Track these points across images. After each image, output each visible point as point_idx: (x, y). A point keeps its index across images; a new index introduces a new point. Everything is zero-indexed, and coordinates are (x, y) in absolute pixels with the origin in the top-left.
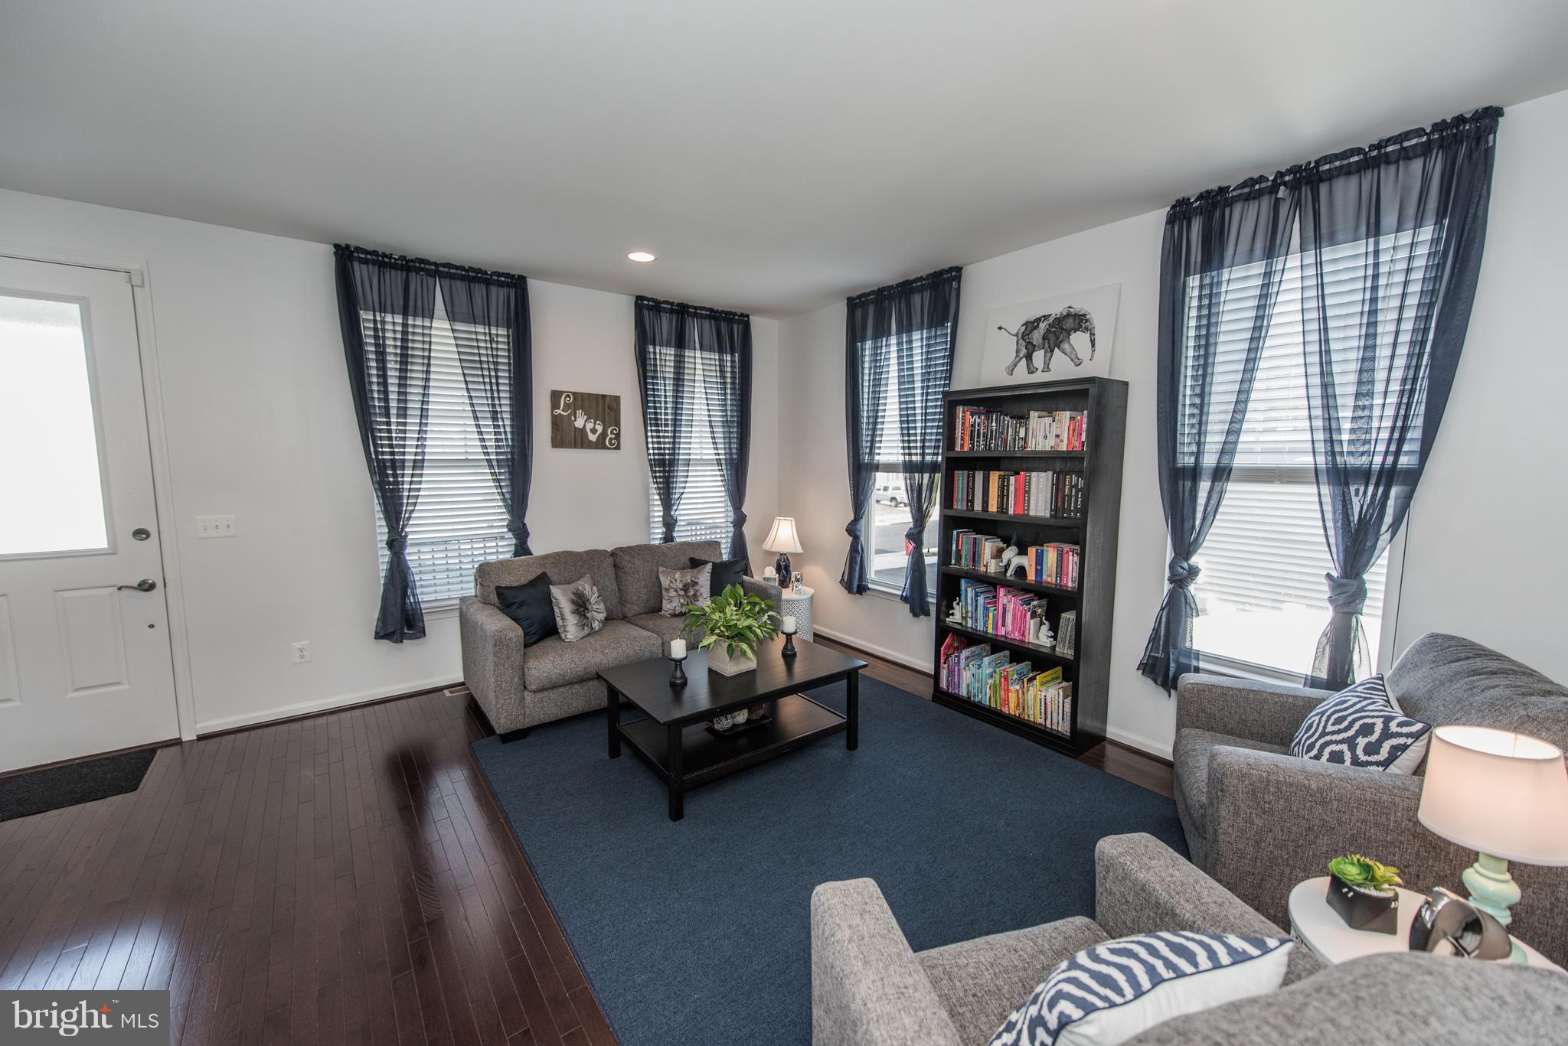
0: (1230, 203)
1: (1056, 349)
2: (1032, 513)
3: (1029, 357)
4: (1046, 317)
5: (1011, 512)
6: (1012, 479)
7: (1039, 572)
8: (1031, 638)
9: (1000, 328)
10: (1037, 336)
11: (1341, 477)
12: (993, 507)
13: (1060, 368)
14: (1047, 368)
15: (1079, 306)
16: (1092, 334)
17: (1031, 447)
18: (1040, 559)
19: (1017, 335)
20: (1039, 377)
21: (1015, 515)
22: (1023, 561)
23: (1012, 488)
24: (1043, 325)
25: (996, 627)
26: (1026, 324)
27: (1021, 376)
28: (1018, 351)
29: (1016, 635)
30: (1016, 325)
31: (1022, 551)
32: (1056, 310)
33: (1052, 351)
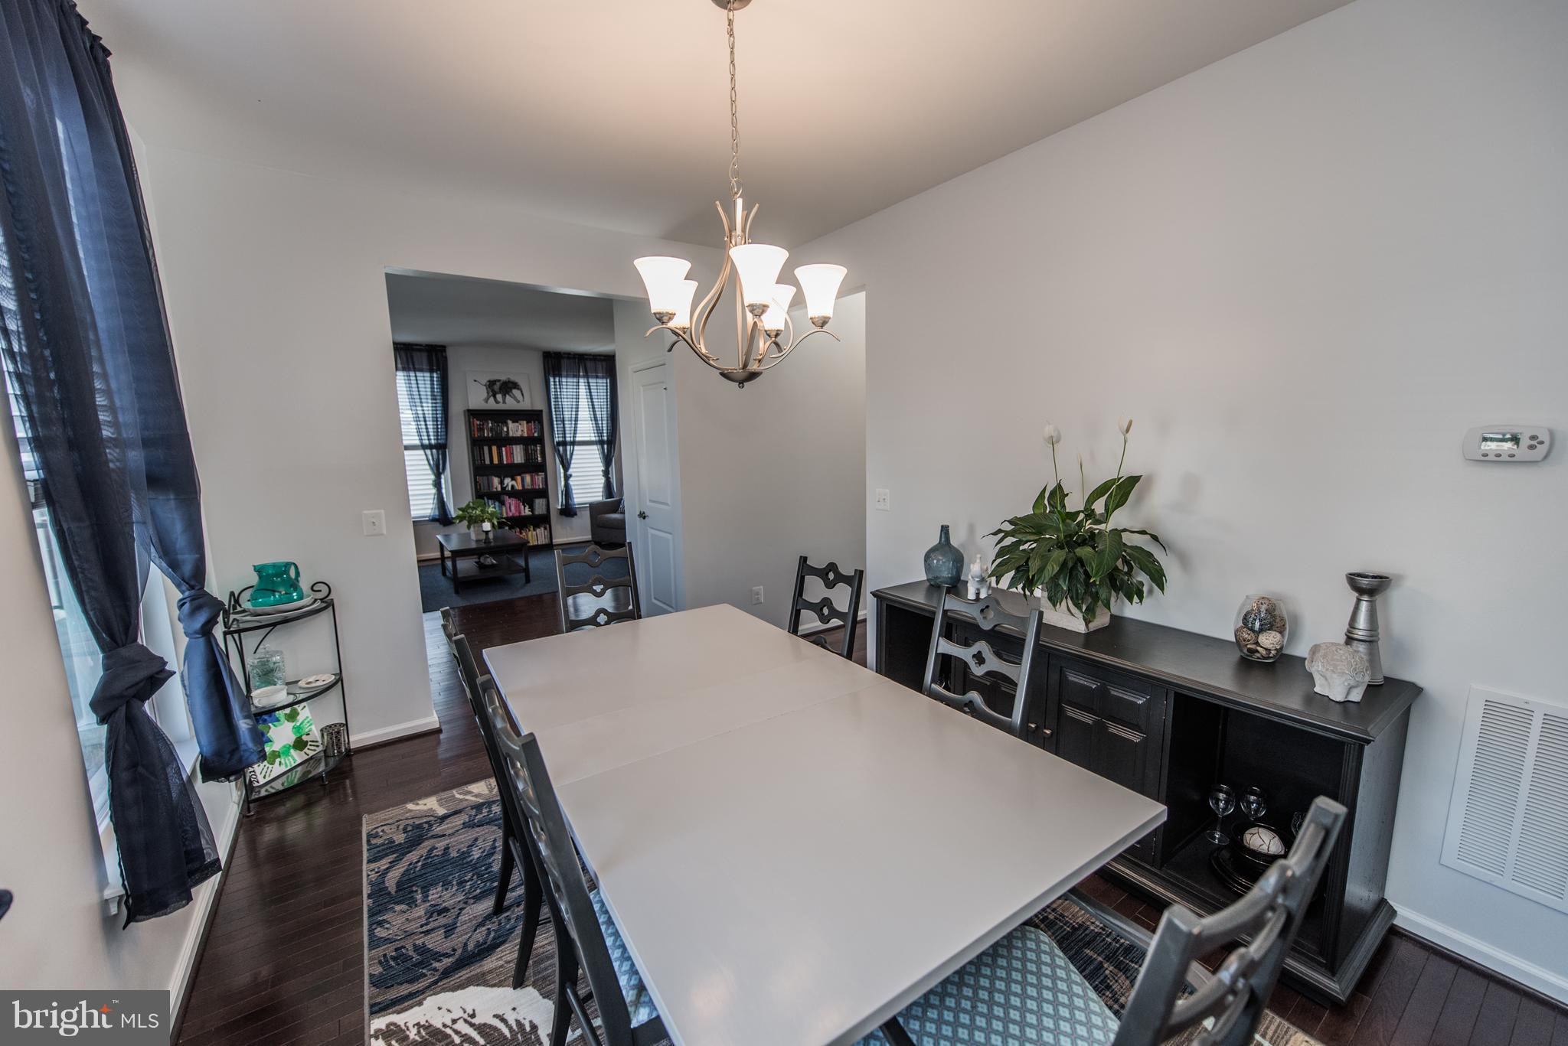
0: (563, 358)
1: (507, 396)
2: (516, 462)
3: (494, 396)
4: (499, 381)
5: (505, 462)
6: (504, 449)
7: (523, 485)
8: (523, 514)
9: (475, 381)
10: (497, 387)
11: (601, 442)
12: (496, 461)
13: (510, 403)
14: (504, 402)
15: (513, 378)
16: (521, 391)
17: (511, 434)
18: (523, 480)
19: (485, 385)
20: (501, 406)
21: (507, 464)
22: (514, 482)
23: (504, 453)
24: (498, 384)
25: (507, 513)
26: (489, 381)
27: (492, 405)
28: (488, 393)
29: (517, 514)
30: (484, 381)
31: (513, 479)
32: (503, 378)
33: (505, 395)
